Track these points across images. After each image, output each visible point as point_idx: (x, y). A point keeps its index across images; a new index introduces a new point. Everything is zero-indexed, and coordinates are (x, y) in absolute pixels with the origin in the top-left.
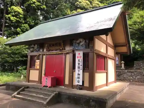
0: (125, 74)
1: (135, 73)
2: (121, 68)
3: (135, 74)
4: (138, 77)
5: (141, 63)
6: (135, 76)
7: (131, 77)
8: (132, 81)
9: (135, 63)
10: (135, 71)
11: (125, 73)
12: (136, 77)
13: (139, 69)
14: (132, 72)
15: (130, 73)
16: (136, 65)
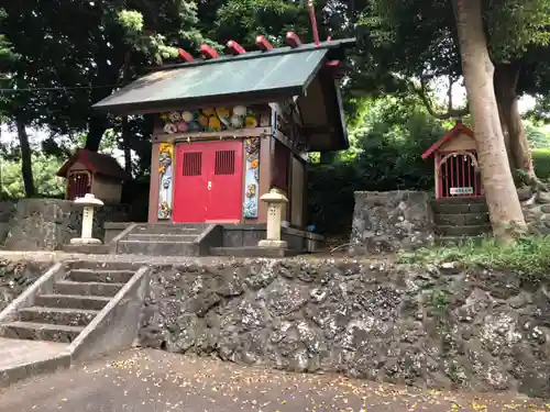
0: (261, 293)
1: (343, 287)
2: (262, 243)
3: (338, 292)
4: (360, 324)
5: (402, 206)
6: (339, 318)
7: (303, 327)
8: (302, 363)
9: (357, 208)
10: (342, 269)
11: (256, 289)
12: (348, 319)
13: (385, 247)
14: (313, 278)
15: (298, 288)
16: (366, 218)
